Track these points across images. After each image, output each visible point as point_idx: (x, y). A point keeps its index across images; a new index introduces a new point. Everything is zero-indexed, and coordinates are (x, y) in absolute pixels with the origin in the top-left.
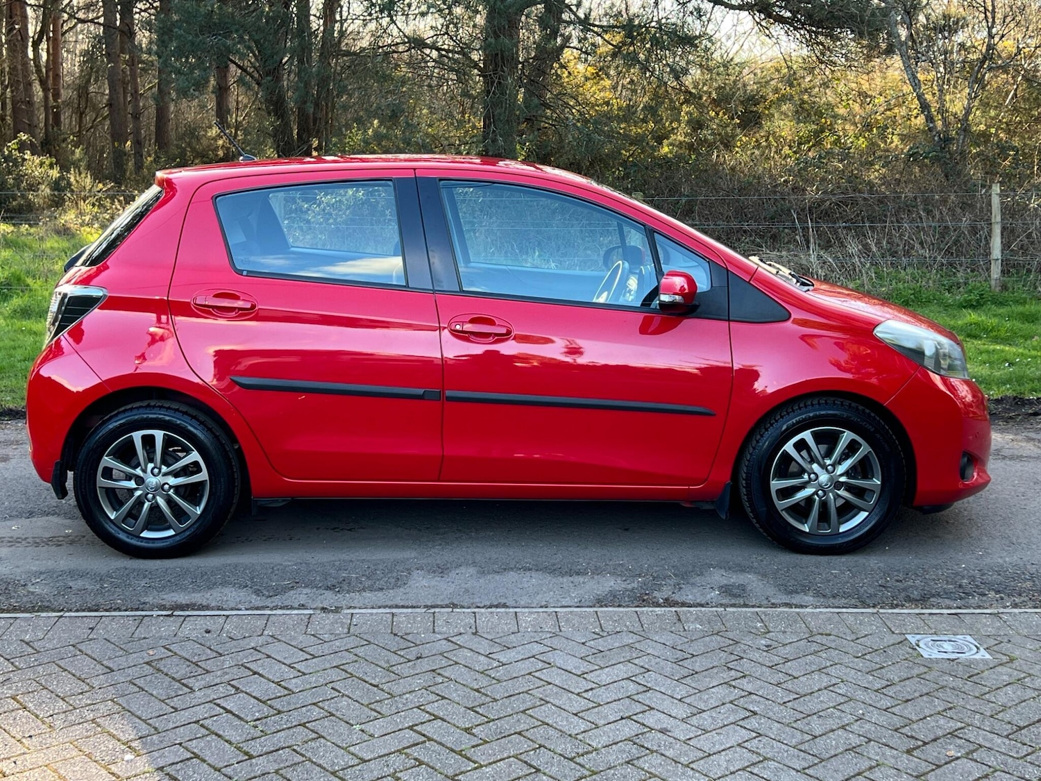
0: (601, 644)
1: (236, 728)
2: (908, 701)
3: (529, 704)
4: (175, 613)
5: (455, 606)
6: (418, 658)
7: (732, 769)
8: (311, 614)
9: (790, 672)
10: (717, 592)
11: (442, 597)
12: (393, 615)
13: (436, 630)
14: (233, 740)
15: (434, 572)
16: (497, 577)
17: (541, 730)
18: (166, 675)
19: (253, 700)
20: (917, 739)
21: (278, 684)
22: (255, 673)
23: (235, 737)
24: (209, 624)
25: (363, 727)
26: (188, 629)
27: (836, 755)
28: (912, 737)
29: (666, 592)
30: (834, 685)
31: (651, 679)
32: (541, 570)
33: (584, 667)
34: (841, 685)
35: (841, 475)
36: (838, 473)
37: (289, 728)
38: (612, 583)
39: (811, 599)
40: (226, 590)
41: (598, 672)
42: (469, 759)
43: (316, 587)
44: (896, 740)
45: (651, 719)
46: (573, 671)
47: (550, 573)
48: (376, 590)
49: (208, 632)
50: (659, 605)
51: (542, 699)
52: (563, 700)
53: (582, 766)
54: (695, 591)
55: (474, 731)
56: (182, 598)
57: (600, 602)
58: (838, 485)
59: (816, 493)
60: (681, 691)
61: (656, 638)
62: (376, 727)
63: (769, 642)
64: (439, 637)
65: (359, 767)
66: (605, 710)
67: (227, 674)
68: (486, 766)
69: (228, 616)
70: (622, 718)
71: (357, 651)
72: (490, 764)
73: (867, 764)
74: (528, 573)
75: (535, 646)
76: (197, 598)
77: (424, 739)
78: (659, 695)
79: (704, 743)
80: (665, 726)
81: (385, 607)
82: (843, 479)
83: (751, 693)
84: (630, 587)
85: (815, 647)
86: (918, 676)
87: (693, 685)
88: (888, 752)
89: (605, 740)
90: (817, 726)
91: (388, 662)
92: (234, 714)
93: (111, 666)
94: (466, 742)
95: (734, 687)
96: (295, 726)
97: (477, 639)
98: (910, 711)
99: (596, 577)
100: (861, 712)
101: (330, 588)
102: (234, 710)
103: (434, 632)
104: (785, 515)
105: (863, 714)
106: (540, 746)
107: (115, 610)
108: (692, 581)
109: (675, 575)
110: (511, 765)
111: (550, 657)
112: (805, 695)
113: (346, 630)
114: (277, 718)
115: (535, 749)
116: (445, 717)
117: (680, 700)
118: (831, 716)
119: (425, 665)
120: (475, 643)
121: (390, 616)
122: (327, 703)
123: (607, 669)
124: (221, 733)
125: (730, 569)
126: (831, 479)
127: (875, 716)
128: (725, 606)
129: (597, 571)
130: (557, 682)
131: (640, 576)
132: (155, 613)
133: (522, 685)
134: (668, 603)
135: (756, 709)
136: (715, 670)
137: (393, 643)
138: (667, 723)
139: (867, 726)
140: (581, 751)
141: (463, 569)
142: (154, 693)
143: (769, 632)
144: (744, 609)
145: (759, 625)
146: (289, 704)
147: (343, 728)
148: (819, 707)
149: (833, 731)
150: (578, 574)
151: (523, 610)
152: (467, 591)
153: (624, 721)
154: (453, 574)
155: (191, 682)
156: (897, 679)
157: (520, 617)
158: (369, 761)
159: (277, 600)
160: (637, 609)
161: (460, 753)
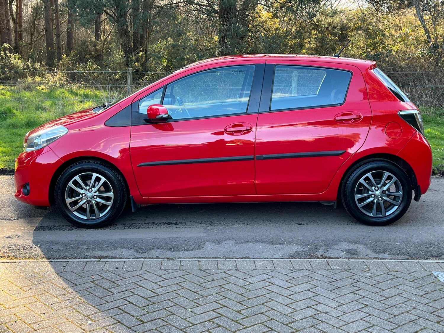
0: (294, 275)
1: (135, 310)
2: (435, 300)
3: (264, 301)
4: (101, 260)
5: (226, 258)
6: (212, 280)
7: (359, 330)
8: (162, 261)
9: (381, 288)
10: (345, 252)
11: (220, 254)
12: (199, 261)
13: (219, 268)
14: (135, 315)
15: (215, 243)
16: (244, 245)
17: (272, 312)
18: (101, 287)
19: (141, 298)
20: (441, 317)
21: (151, 291)
22: (140, 286)
23: (136, 314)
24: (117, 265)
25: (192, 310)
26: (107, 267)
27: (405, 324)
28: (439, 316)
29: (321, 252)
30: (401, 293)
31: (319, 290)
32: (263, 242)
33: (288, 285)
34: (405, 293)
37: (159, 310)
38: (296, 248)
39: (388, 255)
40: (122, 250)
41: (294, 287)
42: (241, 324)
43: (163, 249)
44: (432, 317)
45: (320, 308)
46: (283, 286)
47: (268, 243)
48: (190, 250)
49: (117, 268)
50: (319, 258)
51: (270, 299)
52: (280, 299)
53: (292, 328)
54: (334, 252)
55: (241, 312)
56: (103, 254)
57: (292, 256)
60: (332, 296)
61: (319, 272)
62: (198, 310)
63: (370, 275)
64: (221, 271)
65: (192, 327)
66: (299, 304)
67: (128, 286)
68: (249, 327)
69: (125, 261)
70: (308, 307)
71: (185, 277)
72: (251, 326)
73: (420, 328)
74: (258, 243)
75: (265, 275)
76: (110, 253)
77: (220, 315)
78: (323, 297)
79: (345, 318)
80: (327, 311)
81: (195, 258)
83: (364, 297)
84: (304, 250)
85: (391, 277)
86: (439, 290)
87: (338, 293)
88: (429, 322)
89: (300, 317)
90: (395, 311)
91: (199, 282)
92: (134, 304)
93: (76, 283)
94: (239, 317)
95: (357, 294)
96: (162, 309)
97: (238, 272)
98: (436, 305)
99: (289, 245)
100: (415, 305)
101: (169, 249)
102: (133, 302)
103: (218, 269)
105: (416, 306)
106: (272, 319)
107: (74, 258)
108: (333, 247)
109: (325, 245)
110: (260, 327)
111: (272, 280)
112: (389, 298)
113: (179, 268)
114: (153, 306)
115: (270, 320)
116: (228, 306)
117: (333, 300)
118: (401, 307)
119: (216, 283)
120: (237, 274)
121: (197, 262)
122: (174, 299)
123: (298, 286)
124: (129, 312)
125: (349, 242)
127: (421, 307)
128: (349, 259)
129: (289, 243)
130: (276, 291)
131: (309, 245)
132: (92, 260)
133: (260, 292)
134: (322, 257)
135: (367, 303)
136: (347, 286)
137: (200, 274)
138: (328, 309)
139: (418, 311)
140: (290, 321)
141: (228, 241)
142: (97, 295)
143: (370, 270)
144: (357, 260)
145: (365, 267)
146: (157, 300)
147: (183, 310)
148: (396, 303)
149: (403, 313)
150: (280, 244)
151: (257, 260)
152: (231, 251)
153: (308, 308)
154: (224, 243)
155: (112, 290)
156: (430, 291)
157: (256, 262)
158: (197, 324)
159: (146, 255)
160: (309, 260)
161: (236, 322)
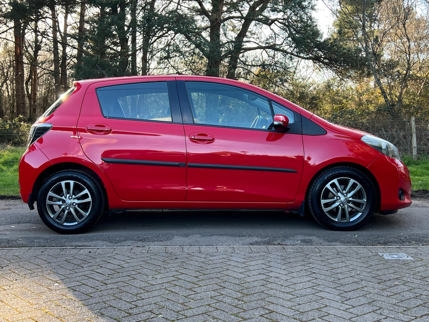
0: (251, 255)
1: (101, 277)
2: (378, 270)
3: (221, 270)
4: (77, 248)
5: (191, 245)
6: (176, 259)
7: (305, 287)
8: (132, 248)
9: (330, 262)
10: (300, 241)
11: (186, 243)
12: (166, 247)
13: (184, 251)
14: (99, 280)
15: (183, 236)
16: (209, 237)
17: (226, 277)
18: (73, 263)
19: (108, 270)
20: (382, 280)
21: (119, 265)
22: (109, 263)
23: (100, 279)
24: (90, 250)
25: (153, 276)
26: (81, 252)
27: (348, 284)
28: (380, 279)
29: (279, 241)
30: (348, 266)
31: (272, 264)
32: (227, 235)
33: (244, 260)
34: (351, 266)
35: (350, 197)
36: (349, 197)
37: (122, 277)
38: (256, 239)
39: (339, 243)
40: (97, 242)
41: (250, 262)
42: (196, 284)
43: (135, 240)
44: (374, 280)
45: (271, 274)
46: (240, 262)
47: (231, 236)
48: (159, 241)
49: (90, 252)
50: (276, 245)
51: (227, 269)
52: (236, 269)
53: (243, 287)
54: (290, 241)
55: (199, 277)
56: (80, 244)
57: (251, 244)
58: (349, 202)
59: (340, 205)
60: (284, 267)
61: (275, 253)
62: (159, 276)
63: (321, 255)
64: (185, 253)
65: (151, 286)
66: (252, 272)
67: (97, 263)
68: (203, 286)
69: (98, 248)
70: (260, 274)
71: (151, 257)
72: (205, 286)
73: (361, 286)
74: (222, 236)
75: (224, 255)
76: (86, 244)
77: (178, 279)
78: (275, 268)
79: (294, 281)
80: (277, 276)
81: (163, 246)
82: (350, 199)
83: (313, 268)
84: (264, 240)
85: (340, 256)
86: (382, 264)
87: (289, 265)
88: (370, 283)
89: (252, 280)
90: (340, 276)
91: (163, 260)
92: (100, 273)
93: (50, 261)
94: (195, 280)
95: (306, 266)
96: (125, 276)
97: (200, 254)
98: (379, 273)
99: (250, 237)
100: (359, 272)
101: (141, 240)
102: (100, 272)
103: (183, 252)
104: (327, 214)
105: (360, 273)
106: (226, 281)
107: (52, 247)
108: (289, 238)
109: (282, 237)
110: (213, 286)
111: (231, 258)
112: (336, 268)
113: (146, 252)
114: (118, 274)
115: (224, 282)
116: (187, 274)
117: (284, 269)
118: (347, 274)
119: (179, 260)
120: (199, 255)
121: (165, 248)
122: (138, 270)
123: (254, 262)
124: (95, 278)
125: (305, 235)
126: (346, 199)
127: (365, 274)
128: (303, 245)
129: (250, 236)
130: (233, 265)
131: (268, 237)
132: (68, 248)
133: (218, 265)
134: (279, 244)
135: (315, 272)
136: (298, 262)
137: (165, 254)
138: (278, 275)
139: (362, 276)
140: (242, 283)
141: (195, 235)
142: (68, 268)
143: (321, 252)
144: (311, 246)
145: (317, 250)
146: (122, 270)
147: (145, 277)
148: (342, 271)
149: (347, 278)
150: (242, 236)
151: (220, 246)
152: (196, 241)
153: (260, 275)
154: (191, 236)
155: (83, 265)
156: (374, 264)
157: (218, 248)
158: (155, 285)
159: (118, 244)
160: (267, 246)
161: (193, 283)
